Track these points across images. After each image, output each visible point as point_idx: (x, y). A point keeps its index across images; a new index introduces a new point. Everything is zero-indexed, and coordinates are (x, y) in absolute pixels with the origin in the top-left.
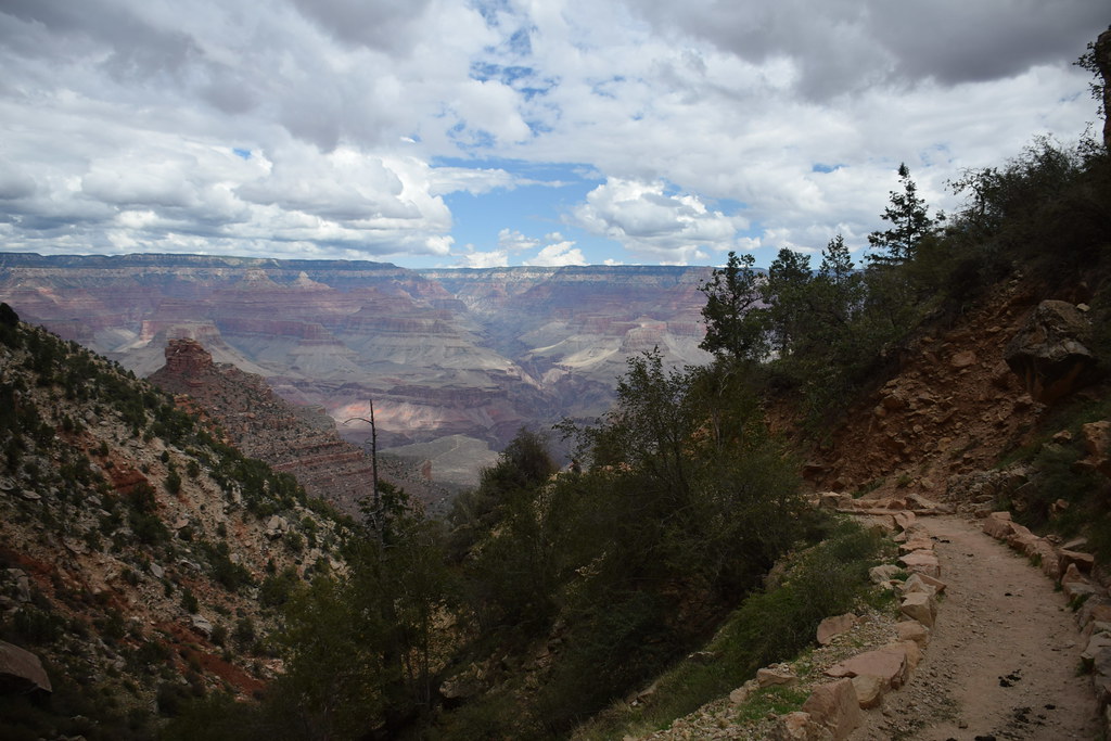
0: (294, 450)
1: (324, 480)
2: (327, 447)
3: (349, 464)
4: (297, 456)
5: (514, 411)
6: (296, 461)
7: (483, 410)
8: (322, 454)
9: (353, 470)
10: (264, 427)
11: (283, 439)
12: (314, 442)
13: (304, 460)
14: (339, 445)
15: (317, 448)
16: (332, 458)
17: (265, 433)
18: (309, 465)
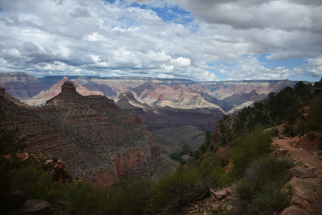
0: (83, 116)
1: (90, 126)
2: (95, 116)
3: (101, 122)
4: (83, 118)
5: (215, 121)
6: (82, 119)
7: (205, 120)
8: (93, 118)
9: (102, 124)
10: (76, 108)
11: (81, 112)
12: (91, 114)
13: (85, 119)
14: (99, 115)
15: (91, 116)
16: (95, 120)
17: (76, 110)
18: (87, 121)
